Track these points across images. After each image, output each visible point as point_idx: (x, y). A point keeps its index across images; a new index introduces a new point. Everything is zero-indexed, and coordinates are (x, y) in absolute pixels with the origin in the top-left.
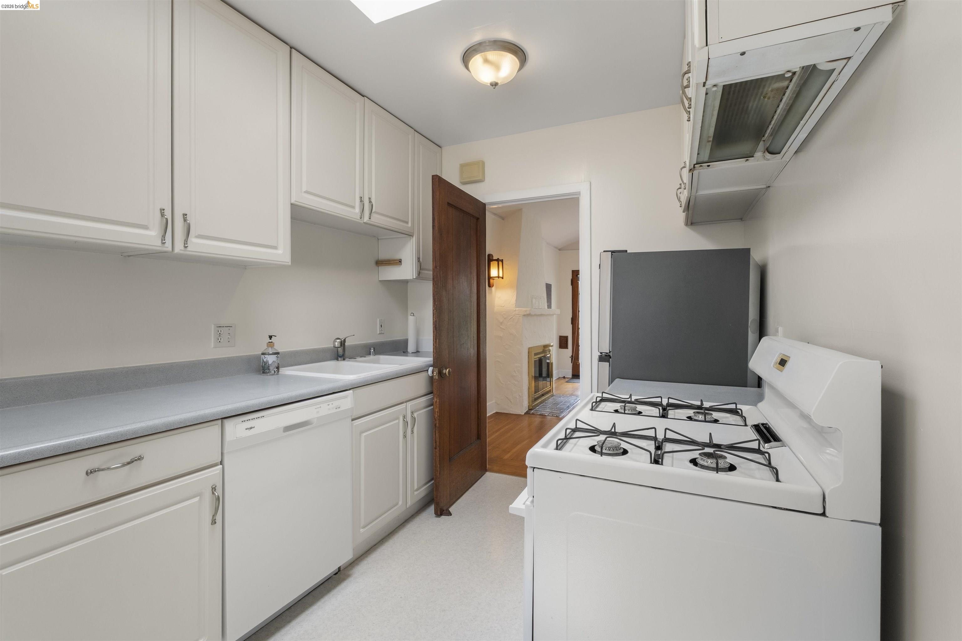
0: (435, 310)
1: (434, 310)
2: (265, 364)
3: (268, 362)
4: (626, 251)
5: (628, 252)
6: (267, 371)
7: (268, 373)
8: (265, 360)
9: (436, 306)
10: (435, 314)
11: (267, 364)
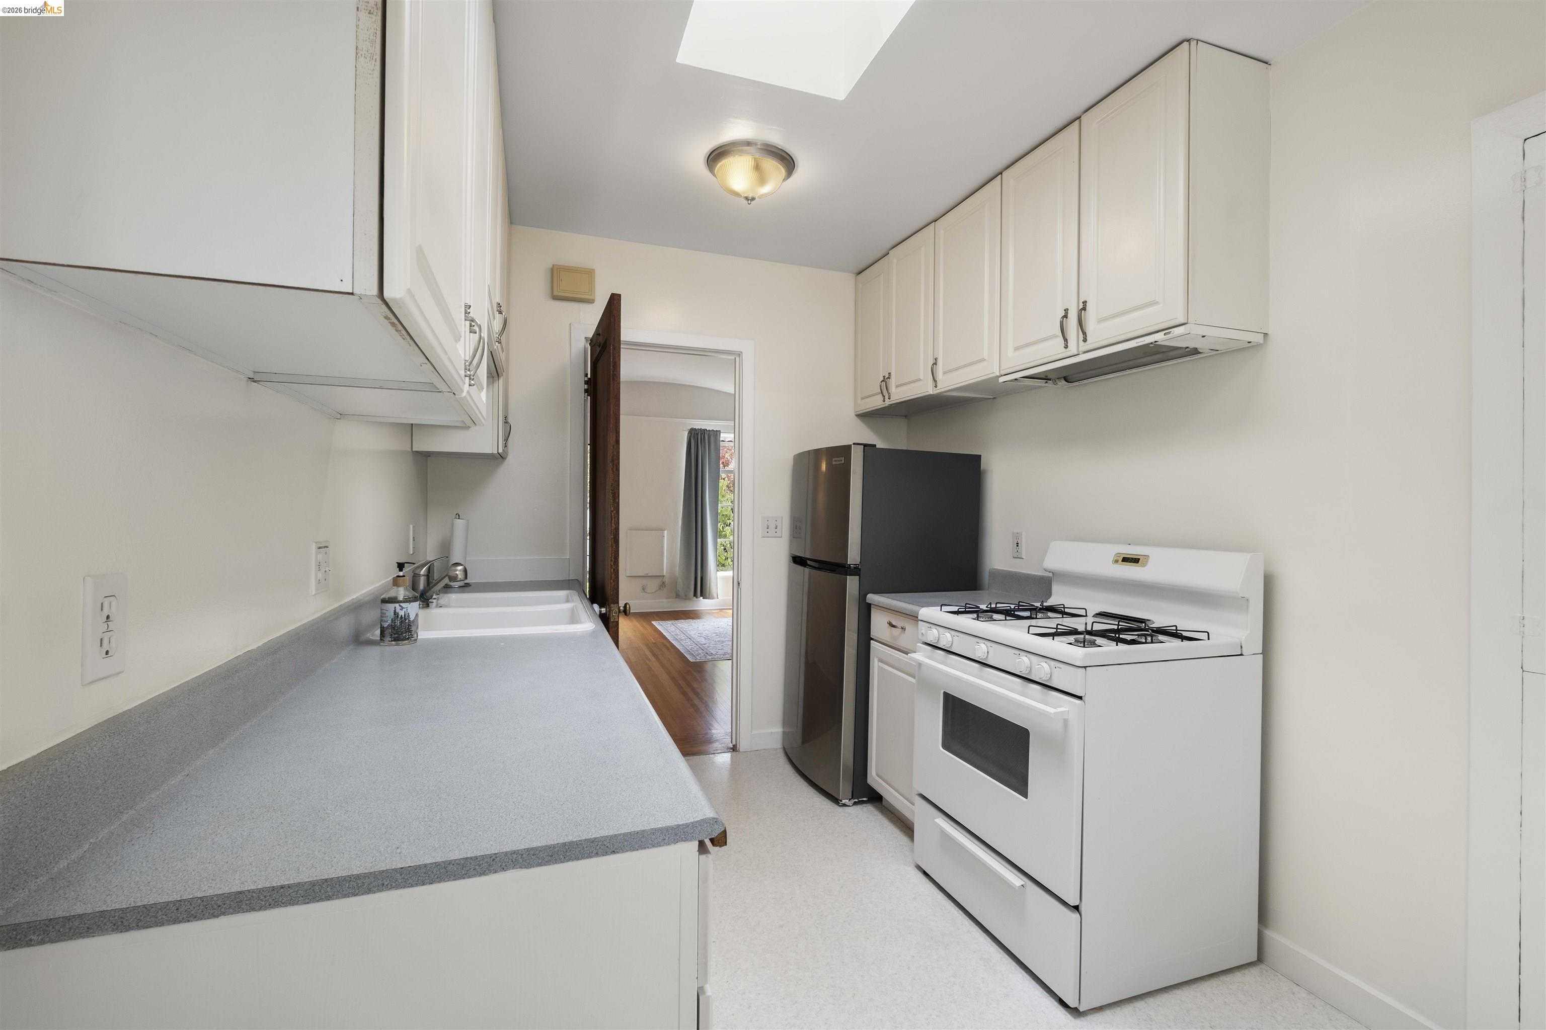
0: (615, 510)
1: (613, 511)
2: (401, 623)
3: (409, 616)
4: (875, 446)
5: (877, 447)
6: (407, 635)
7: (409, 638)
8: (402, 613)
9: (616, 505)
10: (615, 518)
11: (407, 621)
